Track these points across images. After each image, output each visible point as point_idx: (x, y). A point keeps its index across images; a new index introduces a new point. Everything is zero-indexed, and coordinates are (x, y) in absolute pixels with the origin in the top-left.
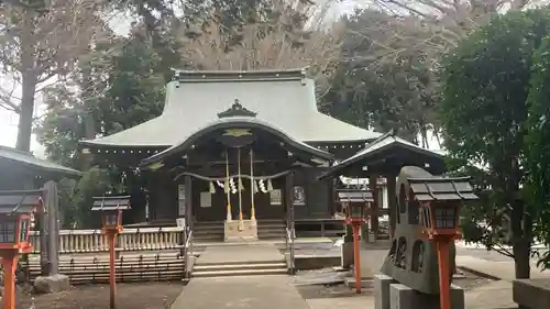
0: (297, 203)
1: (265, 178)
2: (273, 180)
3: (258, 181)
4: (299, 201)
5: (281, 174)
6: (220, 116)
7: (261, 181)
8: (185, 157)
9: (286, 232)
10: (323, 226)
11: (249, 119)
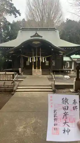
0: (53, 65)
1: (44, 57)
2: (47, 58)
3: (42, 58)
4: (54, 64)
5: (49, 56)
6: (31, 37)
7: (43, 58)
8: (20, 50)
9: (50, 73)
10: (60, 72)
11: (40, 38)
